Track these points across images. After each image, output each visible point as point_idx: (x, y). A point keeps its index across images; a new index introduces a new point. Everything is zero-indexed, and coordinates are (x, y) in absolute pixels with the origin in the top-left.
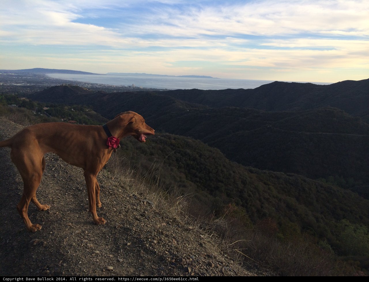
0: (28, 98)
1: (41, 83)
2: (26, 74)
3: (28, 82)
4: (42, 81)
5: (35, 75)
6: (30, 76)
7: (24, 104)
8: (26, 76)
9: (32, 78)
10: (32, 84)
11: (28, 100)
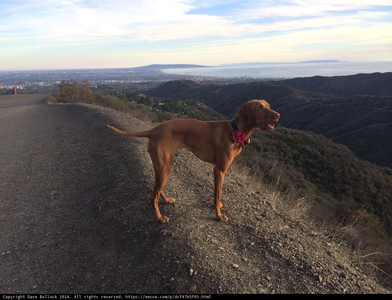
0: (146, 95)
1: (156, 79)
2: (144, 71)
3: (145, 79)
4: (157, 77)
5: (151, 72)
6: (147, 73)
7: (141, 101)
8: (143, 73)
9: (148, 74)
10: (149, 81)
11: (145, 96)
